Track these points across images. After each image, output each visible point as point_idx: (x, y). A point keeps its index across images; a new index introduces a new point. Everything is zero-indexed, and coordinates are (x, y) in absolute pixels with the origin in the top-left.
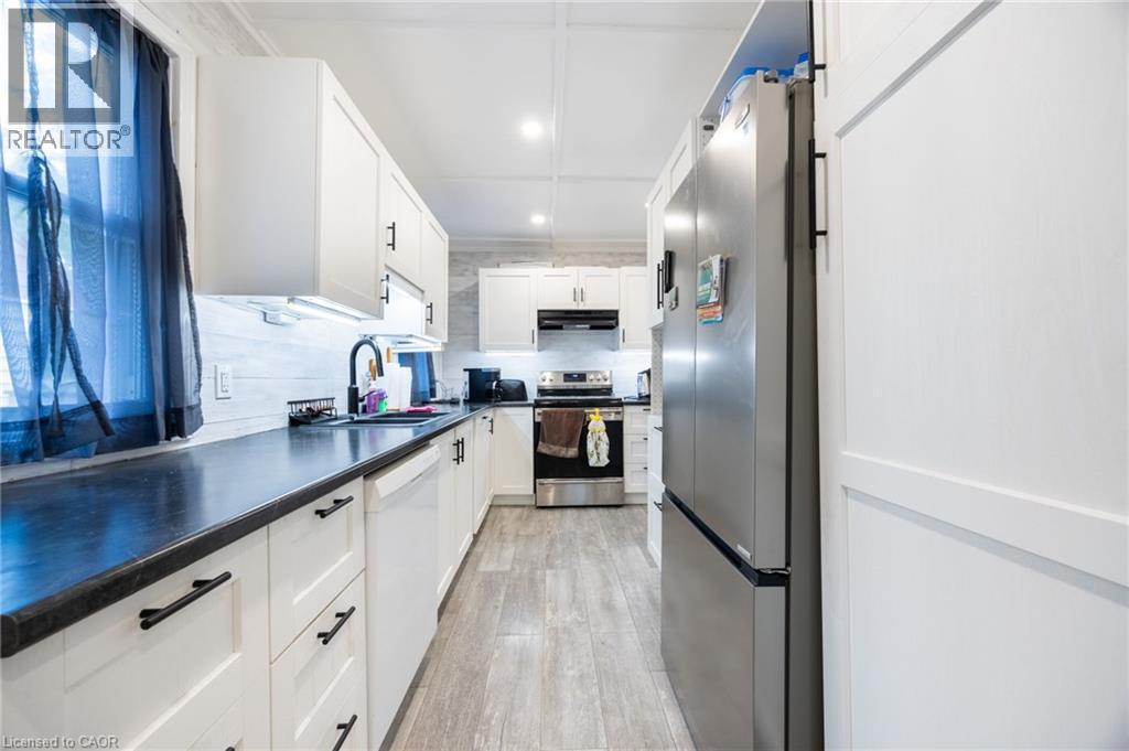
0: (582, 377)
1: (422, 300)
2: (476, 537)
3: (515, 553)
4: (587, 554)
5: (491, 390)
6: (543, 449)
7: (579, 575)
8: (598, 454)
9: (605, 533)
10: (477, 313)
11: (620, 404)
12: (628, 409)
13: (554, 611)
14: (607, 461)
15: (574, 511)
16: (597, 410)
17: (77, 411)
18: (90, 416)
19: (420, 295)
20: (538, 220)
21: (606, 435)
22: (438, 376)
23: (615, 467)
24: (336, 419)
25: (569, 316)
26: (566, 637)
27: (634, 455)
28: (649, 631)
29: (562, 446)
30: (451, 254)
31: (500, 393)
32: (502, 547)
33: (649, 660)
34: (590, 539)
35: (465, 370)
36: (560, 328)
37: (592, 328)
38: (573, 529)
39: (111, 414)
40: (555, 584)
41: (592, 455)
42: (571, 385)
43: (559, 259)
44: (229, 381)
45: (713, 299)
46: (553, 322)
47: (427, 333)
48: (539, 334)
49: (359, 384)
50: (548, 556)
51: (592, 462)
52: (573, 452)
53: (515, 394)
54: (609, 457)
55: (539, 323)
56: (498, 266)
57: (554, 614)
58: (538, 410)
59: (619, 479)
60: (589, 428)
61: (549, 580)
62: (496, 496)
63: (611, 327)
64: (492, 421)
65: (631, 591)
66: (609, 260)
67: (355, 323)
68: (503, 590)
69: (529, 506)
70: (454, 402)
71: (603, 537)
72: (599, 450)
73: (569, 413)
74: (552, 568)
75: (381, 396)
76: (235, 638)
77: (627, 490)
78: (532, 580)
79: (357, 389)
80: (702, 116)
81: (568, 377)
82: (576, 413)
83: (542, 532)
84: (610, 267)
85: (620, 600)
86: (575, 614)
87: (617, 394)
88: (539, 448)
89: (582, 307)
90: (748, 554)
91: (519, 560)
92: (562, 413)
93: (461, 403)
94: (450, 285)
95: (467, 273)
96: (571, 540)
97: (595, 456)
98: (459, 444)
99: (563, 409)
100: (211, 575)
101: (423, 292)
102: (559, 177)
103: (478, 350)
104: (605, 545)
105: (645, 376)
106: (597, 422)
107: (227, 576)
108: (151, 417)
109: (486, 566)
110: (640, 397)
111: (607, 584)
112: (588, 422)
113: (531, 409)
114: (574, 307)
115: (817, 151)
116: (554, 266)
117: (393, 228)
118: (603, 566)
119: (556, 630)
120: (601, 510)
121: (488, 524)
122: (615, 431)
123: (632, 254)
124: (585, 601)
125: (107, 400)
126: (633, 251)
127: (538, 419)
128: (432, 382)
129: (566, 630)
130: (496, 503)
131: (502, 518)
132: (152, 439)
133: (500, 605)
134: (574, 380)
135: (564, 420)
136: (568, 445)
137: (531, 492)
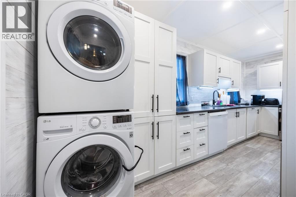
1: (230, 80)
17: (178, 101)
18: (179, 102)
24: (210, 105)
31: (265, 102)
32: (257, 144)
35: (251, 95)
39: (181, 102)
44: (193, 98)
49: (215, 99)
56: (265, 63)
64: (258, 110)
67: (212, 88)
68: (251, 151)
75: (221, 102)
76: (190, 124)
79: (214, 100)
86: (271, 162)
91: (261, 148)
93: (250, 105)
98: (238, 113)
100: (188, 116)
101: (230, 78)
107: (189, 116)
108: (184, 103)
113: (278, 108)
117: (220, 69)
121: (256, 139)
125: (180, 100)
127: (280, 111)
128: (239, 99)
130: (262, 135)
132: (184, 105)
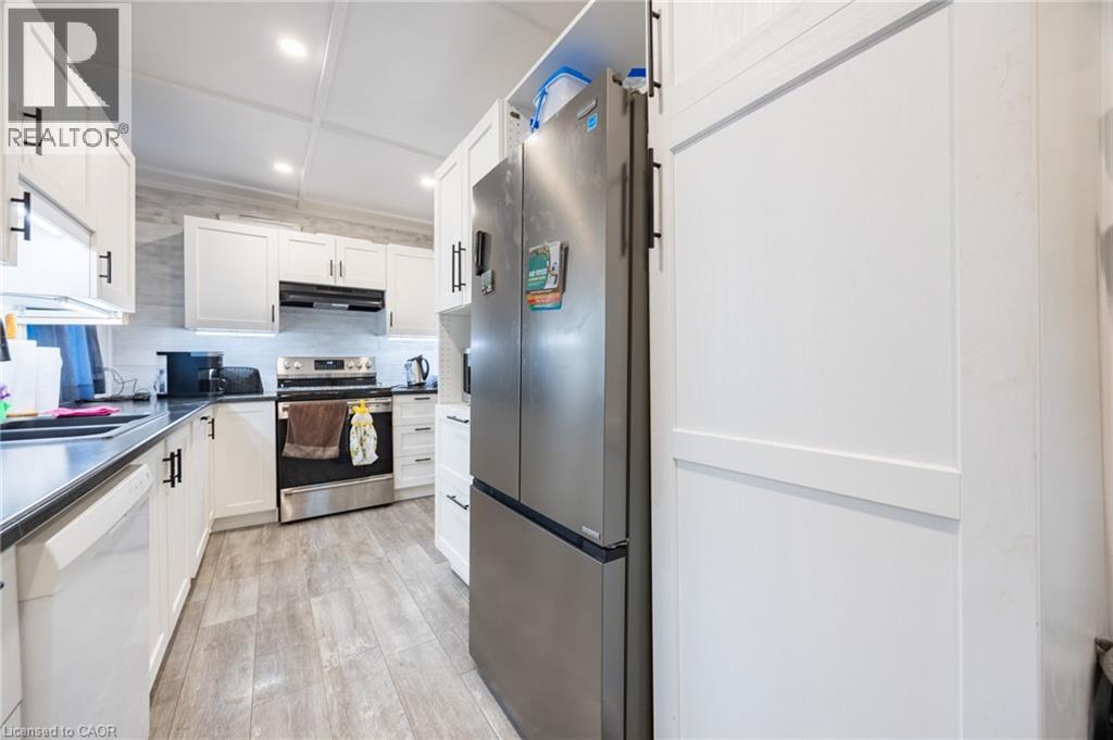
0: (339, 364)
1: (93, 245)
2: (193, 581)
3: (260, 588)
4: (360, 566)
5: (208, 381)
6: (290, 451)
7: (356, 593)
8: (363, 449)
9: (378, 539)
10: (181, 277)
11: (388, 393)
12: (397, 399)
13: (332, 646)
14: (376, 457)
15: (334, 520)
16: (362, 401)
19: (86, 236)
20: (283, 168)
21: (373, 428)
22: (107, 361)
23: (385, 463)
25: (320, 291)
26: (354, 673)
27: (405, 448)
28: (449, 632)
29: (318, 445)
30: (138, 188)
31: (222, 384)
32: (238, 586)
33: (455, 664)
34: (360, 549)
35: (160, 354)
36: (310, 305)
37: (351, 308)
38: (337, 542)
40: (325, 613)
41: (356, 453)
42: (323, 373)
43: (307, 222)
45: (550, 285)
46: (298, 298)
47: (100, 296)
48: (281, 311)
50: (309, 580)
51: (357, 460)
52: (332, 451)
53: (247, 385)
54: (377, 452)
55: (282, 295)
56: (217, 217)
57: (332, 650)
58: (281, 405)
59: (388, 476)
60: (353, 422)
61: (316, 611)
62: (216, 521)
63: (376, 309)
64: (213, 422)
65: (421, 594)
66: (372, 233)
68: (251, 642)
69: (269, 524)
70: (140, 399)
71: (376, 543)
72: (364, 447)
73: (328, 405)
74: (317, 594)
77: (397, 486)
78: (293, 620)
80: (509, 101)
81: (320, 364)
82: (337, 406)
83: (296, 554)
84: (373, 241)
85: (411, 608)
86: (360, 641)
87: (383, 382)
88: (285, 450)
89: (340, 283)
90: (597, 535)
91: (268, 597)
92: (318, 406)
93: (154, 400)
94: (138, 232)
95: (162, 219)
96: (336, 555)
97: (361, 453)
98: (175, 459)
99: (318, 402)
101: (91, 232)
102: (322, 122)
103: (183, 326)
104: (380, 552)
105: (415, 363)
106: (362, 414)
109: (215, 617)
110: (410, 385)
111: (392, 594)
112: (352, 416)
113: (273, 403)
114: (330, 282)
115: (655, 161)
116: (302, 230)
118: (384, 576)
119: (339, 670)
120: (367, 513)
121: (209, 559)
122: (384, 423)
123: (398, 232)
124: (370, 622)
126: (400, 229)
127: (284, 415)
128: (97, 369)
129: (352, 664)
130: (218, 529)
131: (230, 548)
133: (251, 665)
134: (329, 367)
135: (320, 415)
136: (326, 444)
137: (274, 506)
